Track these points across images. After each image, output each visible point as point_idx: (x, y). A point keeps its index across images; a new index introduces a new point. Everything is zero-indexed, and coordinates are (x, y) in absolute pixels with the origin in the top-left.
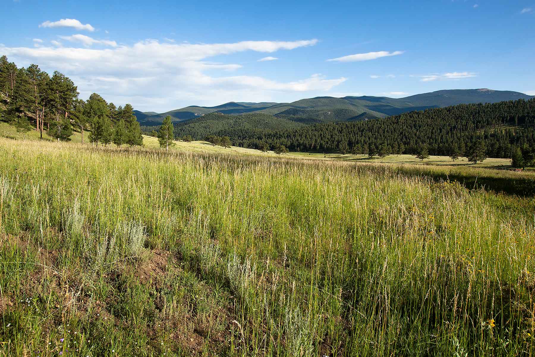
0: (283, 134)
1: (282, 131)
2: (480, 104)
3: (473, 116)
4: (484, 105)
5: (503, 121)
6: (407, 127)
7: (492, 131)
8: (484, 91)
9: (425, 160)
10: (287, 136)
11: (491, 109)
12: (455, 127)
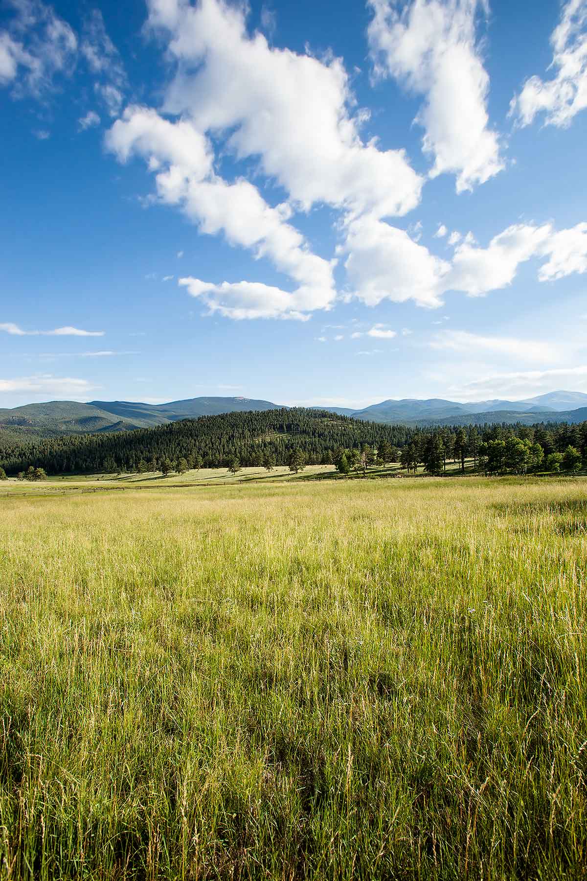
0: (13, 451)
1: (10, 448)
2: (251, 412)
3: (247, 424)
4: (254, 413)
5: (274, 429)
7: (268, 439)
8: (241, 399)
9: (237, 473)
10: (20, 455)
11: (261, 416)
12: (233, 436)
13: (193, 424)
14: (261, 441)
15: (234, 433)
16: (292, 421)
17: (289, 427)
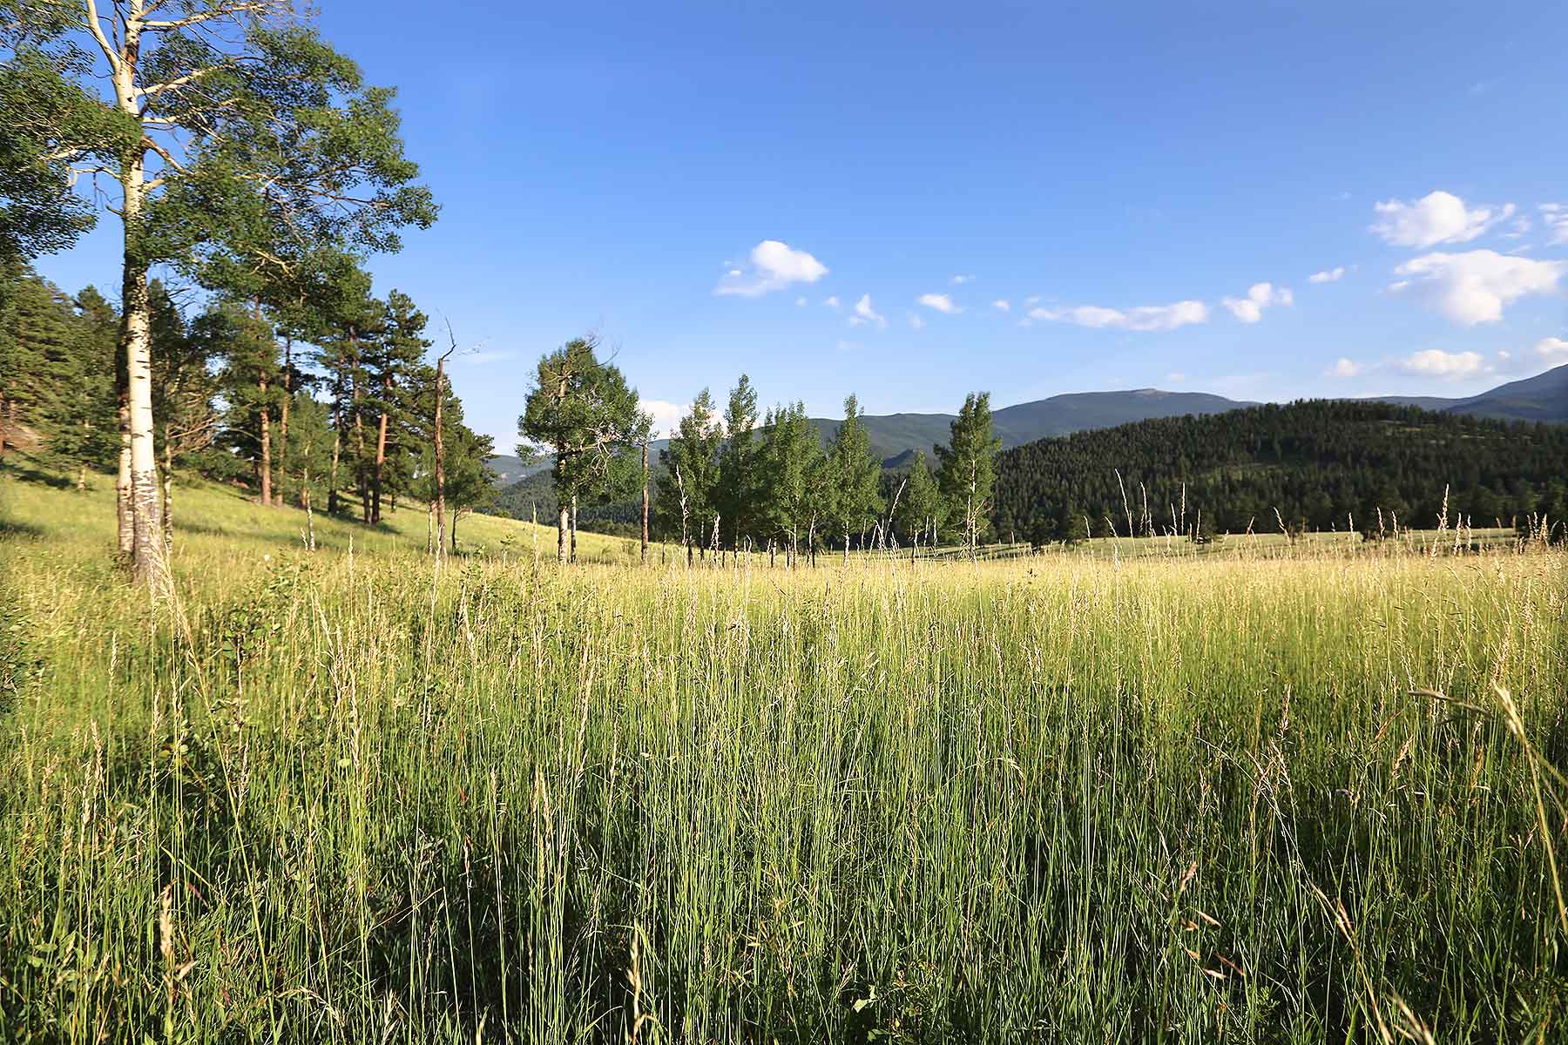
3: (1183, 444)
4: (1197, 418)
5: (1248, 452)
6: (1042, 474)
7: (1237, 475)
13: (1061, 449)
14: (1219, 478)
15: (1153, 463)
16: (1296, 431)
17: (1287, 445)
